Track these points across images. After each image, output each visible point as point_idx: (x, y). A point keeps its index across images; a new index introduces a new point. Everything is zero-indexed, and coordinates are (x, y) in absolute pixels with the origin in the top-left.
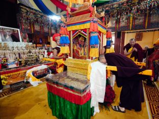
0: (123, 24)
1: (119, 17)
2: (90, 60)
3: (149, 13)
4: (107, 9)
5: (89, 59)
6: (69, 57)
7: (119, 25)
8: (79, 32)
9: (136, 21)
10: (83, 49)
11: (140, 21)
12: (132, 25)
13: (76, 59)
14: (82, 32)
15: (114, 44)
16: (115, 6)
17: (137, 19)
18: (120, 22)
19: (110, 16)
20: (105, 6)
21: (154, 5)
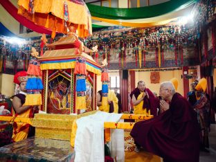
0: (129, 59)
1: (123, 49)
2: (76, 114)
3: (161, 47)
4: (106, 36)
5: (74, 112)
6: (40, 112)
7: (124, 59)
8: (60, 72)
9: (146, 56)
10: (65, 98)
11: (151, 57)
12: (142, 61)
13: (52, 114)
14: (64, 72)
15: (120, 88)
16: (116, 34)
17: (147, 53)
18: (125, 56)
19: (110, 47)
20: (103, 32)
21: (165, 39)
